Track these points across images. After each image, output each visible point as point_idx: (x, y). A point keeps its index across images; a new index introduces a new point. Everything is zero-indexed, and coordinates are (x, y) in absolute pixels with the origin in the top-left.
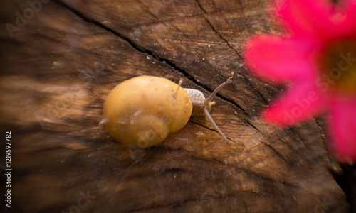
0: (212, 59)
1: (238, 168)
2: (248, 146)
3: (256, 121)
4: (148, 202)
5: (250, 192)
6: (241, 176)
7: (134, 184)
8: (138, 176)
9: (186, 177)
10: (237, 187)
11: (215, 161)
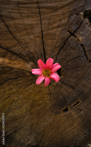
0: (22, 53)
1: (27, 71)
2: (28, 67)
3: (30, 63)
4: (11, 78)
5: (29, 75)
6: (27, 72)
7: (9, 75)
8: (10, 73)
9: (18, 73)
10: (26, 74)
11: (23, 70)
